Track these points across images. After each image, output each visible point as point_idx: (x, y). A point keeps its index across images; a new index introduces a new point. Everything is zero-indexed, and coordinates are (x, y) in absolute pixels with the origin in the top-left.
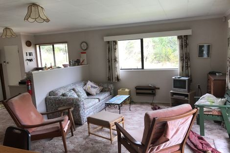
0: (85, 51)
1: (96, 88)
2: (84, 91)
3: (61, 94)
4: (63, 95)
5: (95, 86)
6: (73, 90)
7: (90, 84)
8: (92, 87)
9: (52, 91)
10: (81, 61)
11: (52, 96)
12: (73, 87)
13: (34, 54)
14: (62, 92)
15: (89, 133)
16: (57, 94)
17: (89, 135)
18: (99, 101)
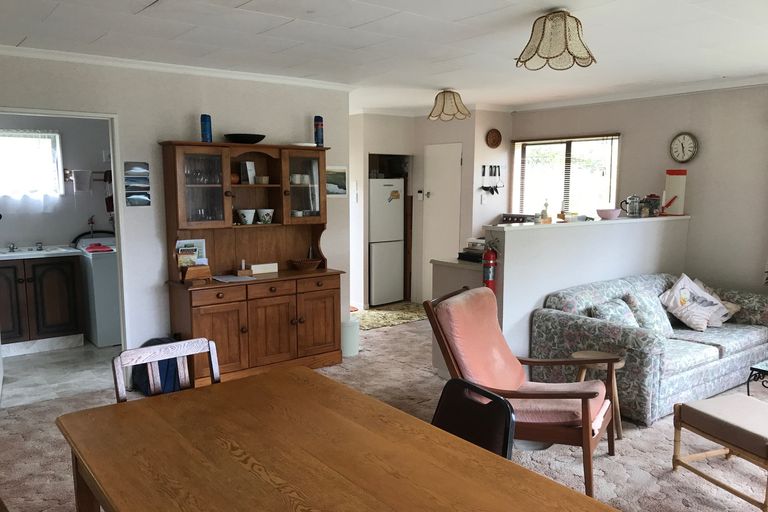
0: (683, 167)
1: (712, 304)
2: (662, 309)
3: (582, 308)
4: (590, 312)
5: (709, 297)
6: (626, 299)
7: (686, 287)
8: (694, 299)
9: (556, 295)
10: (663, 203)
11: (554, 311)
12: (625, 291)
13: (504, 172)
14: (586, 301)
15: (676, 462)
16: (568, 307)
17: (674, 469)
18: (721, 356)
